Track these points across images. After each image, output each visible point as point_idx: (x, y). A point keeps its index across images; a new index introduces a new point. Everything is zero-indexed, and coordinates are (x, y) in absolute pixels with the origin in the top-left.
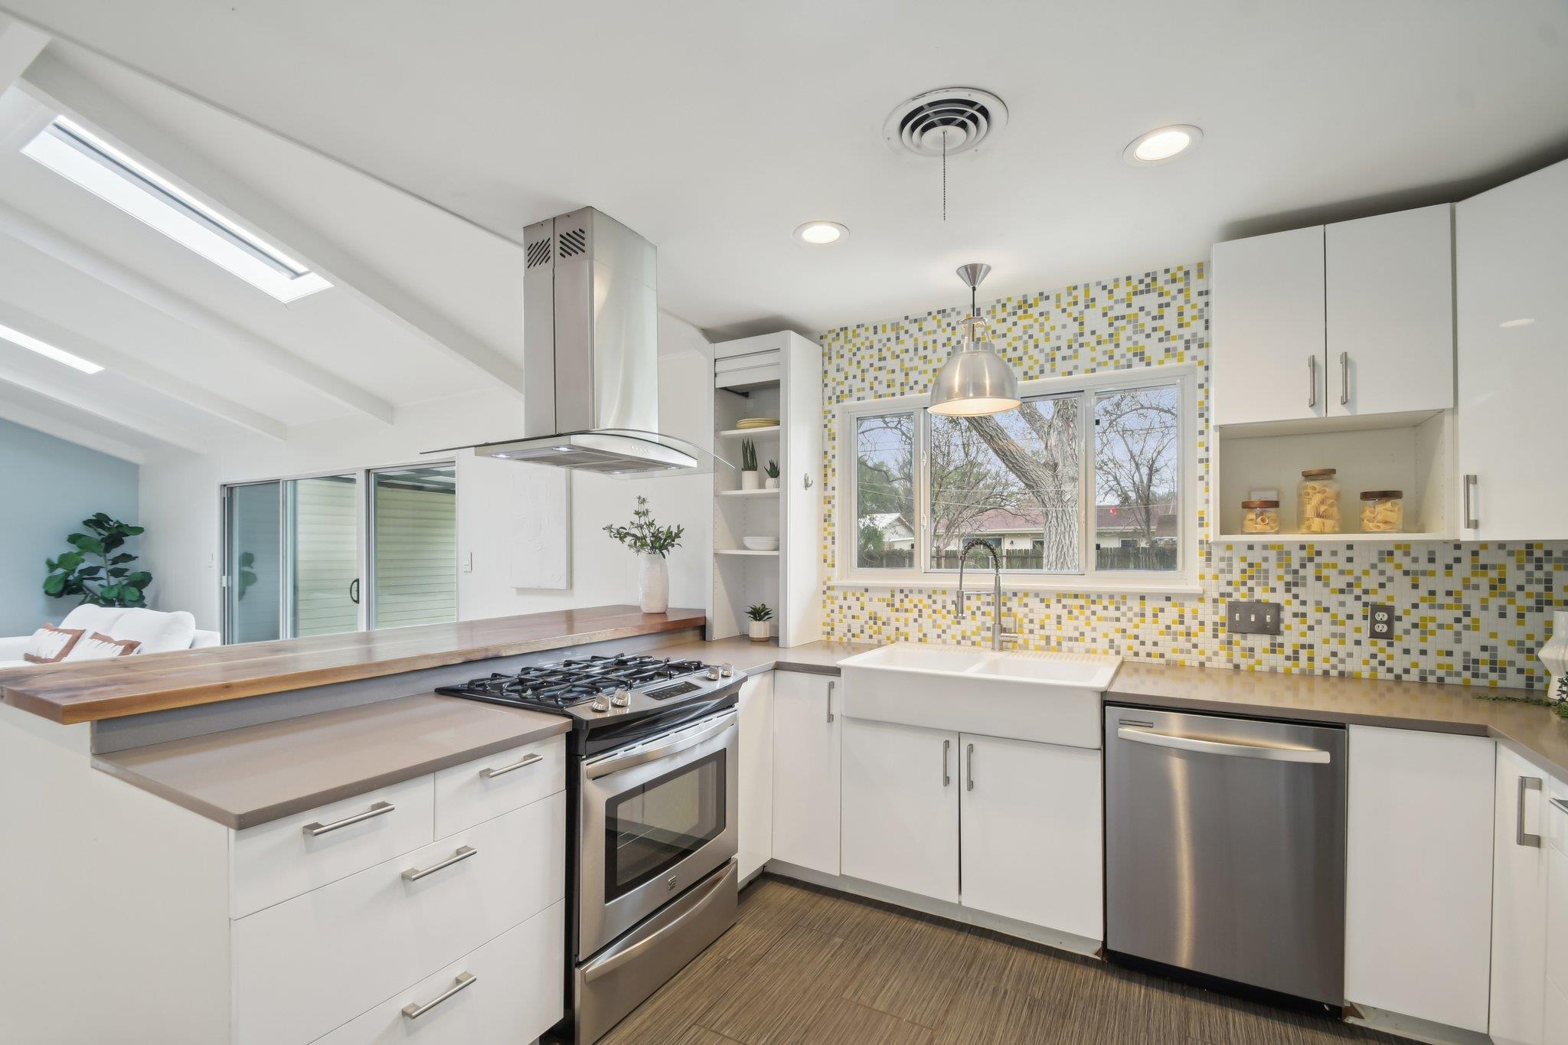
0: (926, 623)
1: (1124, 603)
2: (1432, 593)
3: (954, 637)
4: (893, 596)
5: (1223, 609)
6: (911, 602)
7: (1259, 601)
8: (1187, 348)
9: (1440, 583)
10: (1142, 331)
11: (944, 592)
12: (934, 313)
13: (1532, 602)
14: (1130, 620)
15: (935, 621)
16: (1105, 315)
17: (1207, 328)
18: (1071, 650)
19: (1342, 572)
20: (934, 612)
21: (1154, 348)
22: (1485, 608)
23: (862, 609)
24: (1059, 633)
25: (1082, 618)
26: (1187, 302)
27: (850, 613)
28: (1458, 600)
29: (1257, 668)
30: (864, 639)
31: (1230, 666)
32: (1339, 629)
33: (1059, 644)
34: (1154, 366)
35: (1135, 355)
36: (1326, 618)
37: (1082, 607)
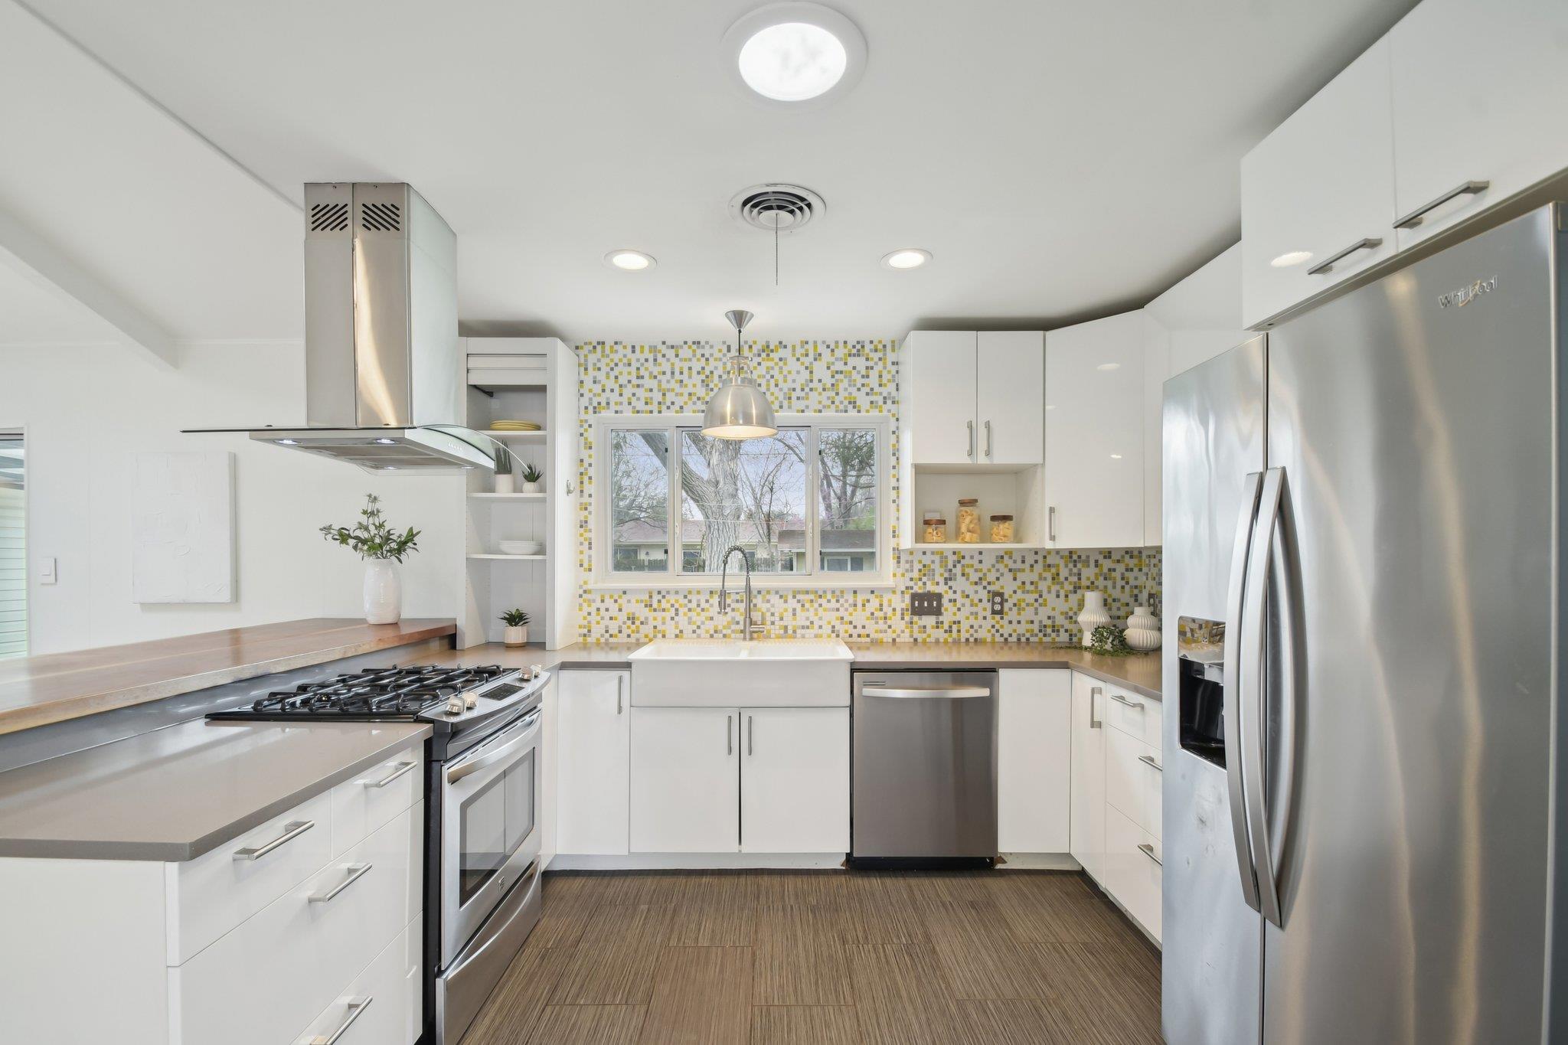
0: (682, 619)
1: (842, 597)
2: (1024, 583)
3: (707, 632)
4: (651, 597)
5: (907, 598)
6: (668, 601)
7: (929, 592)
8: (885, 403)
9: (1027, 576)
10: (855, 385)
11: (698, 592)
13: (1071, 588)
14: (847, 610)
15: (690, 618)
16: (828, 368)
17: (897, 390)
18: (803, 637)
19: (976, 570)
20: (690, 610)
21: (863, 401)
22: (1049, 592)
23: (620, 610)
24: (794, 623)
25: (811, 609)
26: (885, 368)
27: (607, 615)
28: (1037, 587)
29: (928, 640)
30: (622, 638)
31: (912, 640)
32: (974, 609)
33: (794, 632)
34: (863, 414)
35: (850, 403)
36: (967, 601)
37: (812, 601)
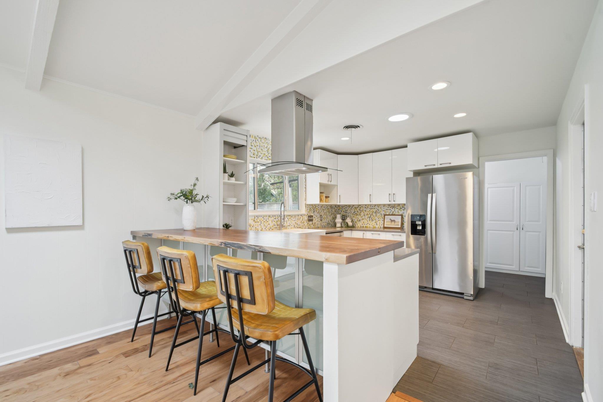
3: (268, 228)
4: (255, 218)
7: (311, 215)
9: (325, 211)
11: (266, 216)
12: (264, 138)
14: (297, 220)
15: (264, 224)
18: (289, 228)
19: (318, 210)
20: (265, 222)
24: (287, 225)
25: (290, 221)
28: (326, 214)
29: (311, 227)
31: (308, 227)
32: (318, 219)
36: (316, 217)
37: (290, 218)
